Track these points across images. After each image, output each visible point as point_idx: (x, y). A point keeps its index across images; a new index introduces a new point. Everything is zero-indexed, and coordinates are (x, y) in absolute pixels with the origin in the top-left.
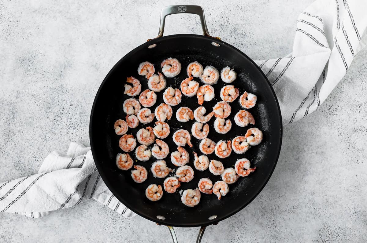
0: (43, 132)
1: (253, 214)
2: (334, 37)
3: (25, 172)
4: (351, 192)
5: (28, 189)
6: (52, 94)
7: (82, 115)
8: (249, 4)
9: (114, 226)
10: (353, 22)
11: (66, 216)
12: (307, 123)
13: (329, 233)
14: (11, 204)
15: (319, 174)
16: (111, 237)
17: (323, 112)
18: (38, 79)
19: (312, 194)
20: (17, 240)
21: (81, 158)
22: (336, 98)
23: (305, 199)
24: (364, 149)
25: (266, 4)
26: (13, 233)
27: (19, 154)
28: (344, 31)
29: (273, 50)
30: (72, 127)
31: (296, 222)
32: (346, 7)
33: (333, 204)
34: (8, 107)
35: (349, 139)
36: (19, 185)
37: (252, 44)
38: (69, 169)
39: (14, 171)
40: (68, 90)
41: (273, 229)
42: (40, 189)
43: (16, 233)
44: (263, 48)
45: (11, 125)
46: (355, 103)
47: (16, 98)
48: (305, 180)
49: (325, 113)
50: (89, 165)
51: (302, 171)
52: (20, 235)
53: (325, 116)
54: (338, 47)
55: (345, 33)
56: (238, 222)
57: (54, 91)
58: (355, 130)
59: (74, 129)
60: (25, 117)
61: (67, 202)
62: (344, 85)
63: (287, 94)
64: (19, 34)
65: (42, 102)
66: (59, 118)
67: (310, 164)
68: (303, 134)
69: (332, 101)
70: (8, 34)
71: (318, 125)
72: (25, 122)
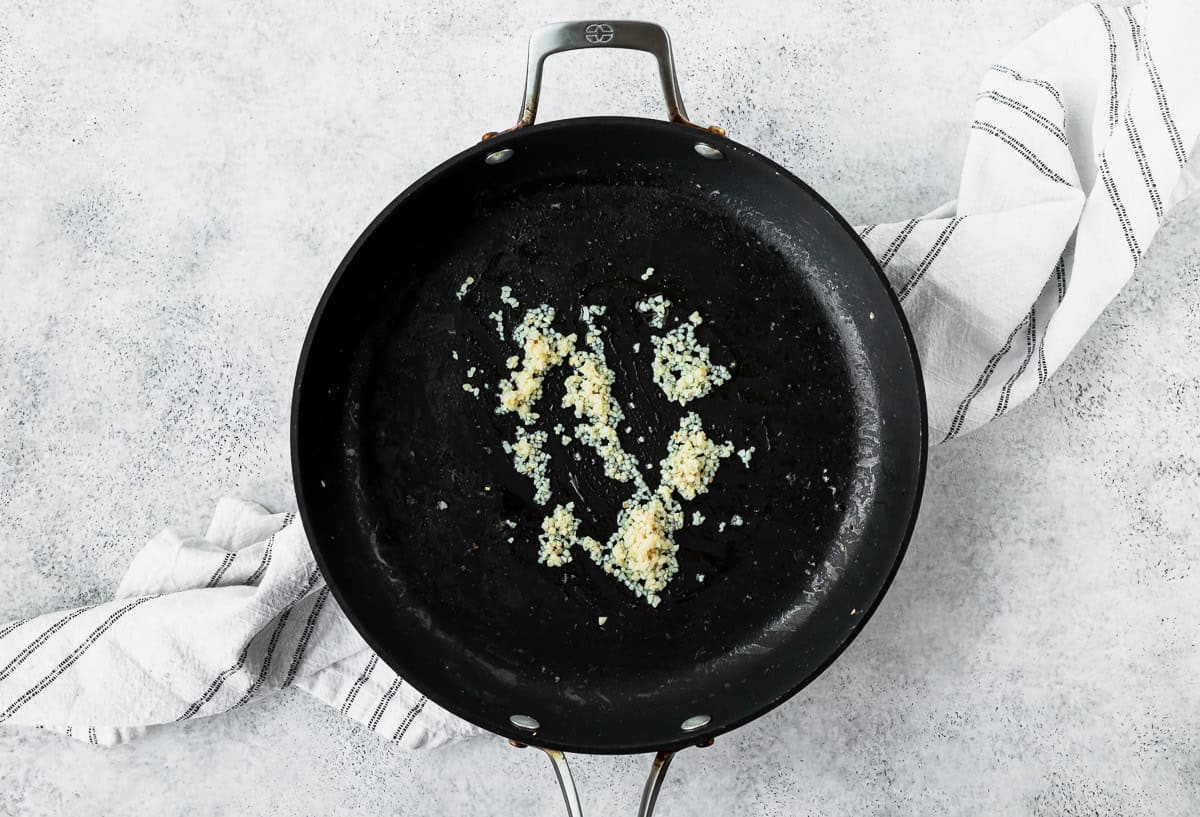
0: (130, 453)
1: (816, 740)
2: (1097, 149)
3: (69, 582)
4: (1143, 673)
5: (81, 650)
6: (162, 329)
7: (260, 399)
8: (819, 41)
9: (358, 767)
10: (1163, 103)
11: (201, 730)
12: (1003, 442)
13: (1069, 807)
14: (24, 699)
15: (1039, 613)
16: (350, 803)
17: (1058, 408)
18: (118, 277)
19: (1015, 676)
20: (39, 805)
21: (256, 552)
22: (1101, 361)
23: (989, 692)
24: (1190, 534)
25: (876, 43)
26: (28, 784)
27: (53, 523)
28: (1133, 134)
29: (897, 196)
30: (227, 438)
31: (958, 768)
32: (1142, 53)
33: (1084, 712)
34: (16, 367)
35: (1140, 498)
36: (53, 638)
37: (828, 176)
38: (217, 589)
39: (35, 577)
40: (216, 317)
41: (883, 789)
42: (121, 652)
43: (36, 784)
44: (864, 191)
45: (27, 425)
46: (1163, 380)
47: (43, 338)
48: (991, 629)
49: (1065, 410)
50: (283, 580)
51: (983, 599)
52: (50, 790)
53: (1063, 419)
54: (1111, 187)
55: (1135, 139)
56: (767, 763)
57: (171, 319)
58: (1161, 469)
59: (233, 446)
60: (74, 403)
61: (208, 697)
62: (1130, 319)
63: (936, 339)
64: (57, 125)
65: (132, 353)
66: (185, 408)
67: (1009, 578)
68: (989, 479)
69: (1088, 370)
70: (22, 126)
71: (1039, 448)
72: (72, 416)
